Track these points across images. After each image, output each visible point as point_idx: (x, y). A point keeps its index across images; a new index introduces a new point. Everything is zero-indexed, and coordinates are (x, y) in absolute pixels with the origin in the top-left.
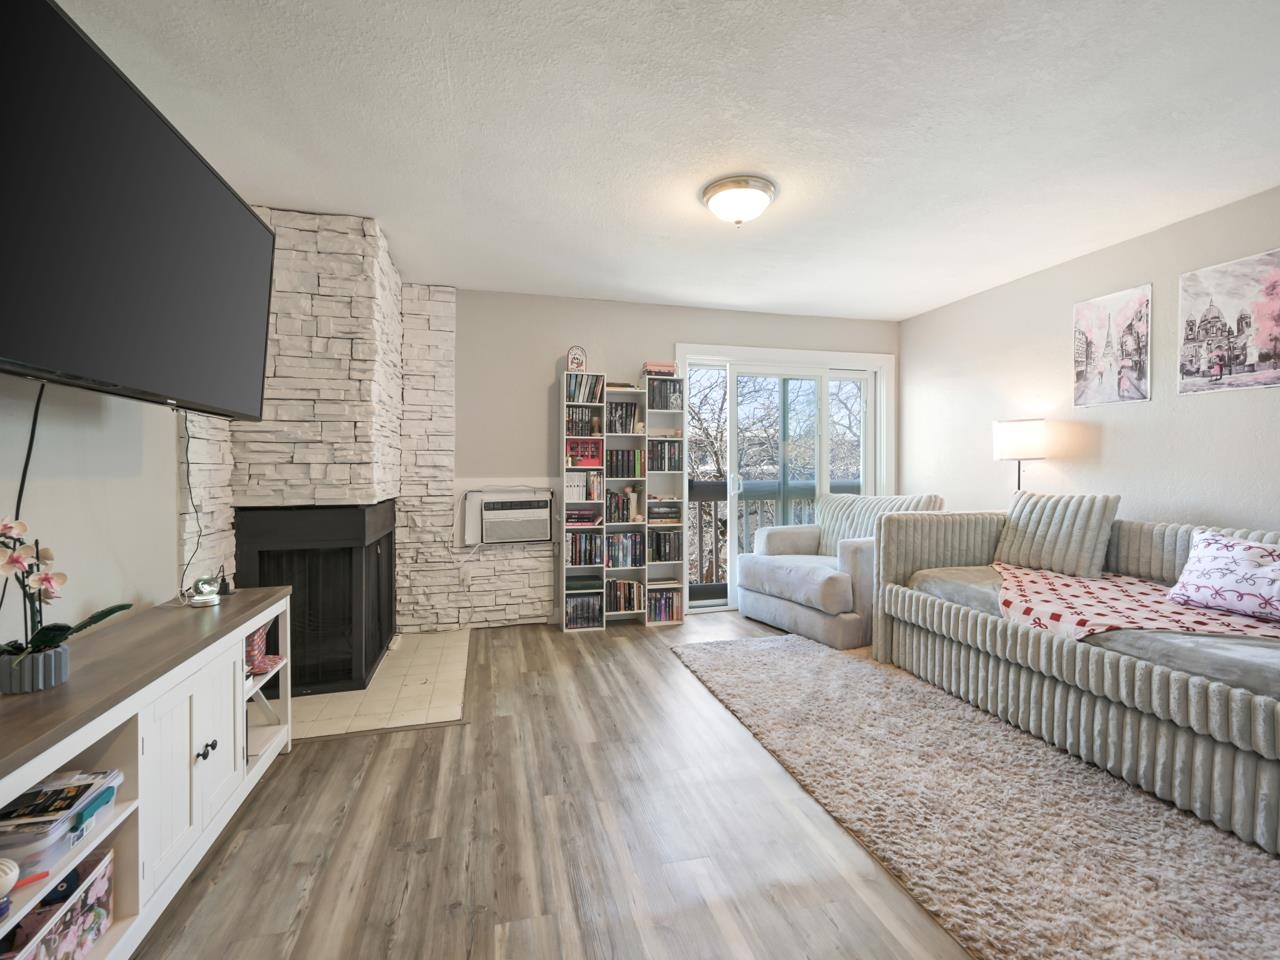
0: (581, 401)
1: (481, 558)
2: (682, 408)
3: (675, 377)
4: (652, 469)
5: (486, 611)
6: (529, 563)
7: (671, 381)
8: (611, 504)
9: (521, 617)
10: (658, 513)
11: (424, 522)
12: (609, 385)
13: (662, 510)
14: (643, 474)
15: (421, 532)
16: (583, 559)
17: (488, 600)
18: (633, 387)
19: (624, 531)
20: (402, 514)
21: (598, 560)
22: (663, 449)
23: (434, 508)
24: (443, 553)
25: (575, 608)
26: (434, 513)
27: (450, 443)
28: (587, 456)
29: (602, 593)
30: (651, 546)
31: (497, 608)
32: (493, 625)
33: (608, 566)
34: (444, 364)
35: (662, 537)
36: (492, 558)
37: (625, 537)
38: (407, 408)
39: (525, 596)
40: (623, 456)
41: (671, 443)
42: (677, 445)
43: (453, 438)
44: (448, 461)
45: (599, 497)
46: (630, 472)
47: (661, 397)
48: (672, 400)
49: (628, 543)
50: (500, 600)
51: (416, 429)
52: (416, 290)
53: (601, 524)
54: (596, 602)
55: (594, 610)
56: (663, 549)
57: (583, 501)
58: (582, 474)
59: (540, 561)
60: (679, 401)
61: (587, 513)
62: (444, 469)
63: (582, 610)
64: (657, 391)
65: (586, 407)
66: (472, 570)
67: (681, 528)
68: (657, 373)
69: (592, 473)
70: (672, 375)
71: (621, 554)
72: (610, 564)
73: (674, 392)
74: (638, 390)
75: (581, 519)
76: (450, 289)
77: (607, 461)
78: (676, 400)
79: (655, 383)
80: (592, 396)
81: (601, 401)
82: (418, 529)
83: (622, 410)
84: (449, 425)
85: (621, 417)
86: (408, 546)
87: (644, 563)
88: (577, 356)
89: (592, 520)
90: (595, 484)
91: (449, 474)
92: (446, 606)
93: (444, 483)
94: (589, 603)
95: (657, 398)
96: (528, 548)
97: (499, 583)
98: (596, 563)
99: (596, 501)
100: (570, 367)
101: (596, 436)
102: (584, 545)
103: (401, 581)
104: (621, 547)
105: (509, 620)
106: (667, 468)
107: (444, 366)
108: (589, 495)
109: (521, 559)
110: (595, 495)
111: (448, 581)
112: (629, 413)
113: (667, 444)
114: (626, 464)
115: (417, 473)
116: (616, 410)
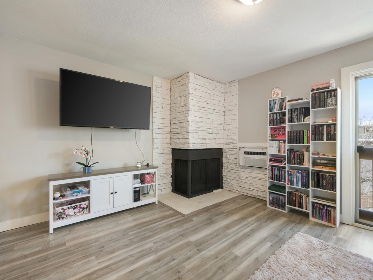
0: (276, 110)
1: (245, 171)
2: (336, 105)
3: (330, 88)
4: (314, 139)
5: (246, 190)
6: (261, 176)
7: (328, 92)
8: (290, 156)
9: (257, 196)
10: (320, 163)
11: (229, 156)
12: (289, 101)
13: (322, 161)
14: (308, 142)
15: (229, 159)
16: (276, 178)
17: (247, 186)
18: (302, 99)
19: (298, 169)
20: (224, 153)
21: (283, 180)
22: (323, 129)
23: (232, 152)
24: (234, 167)
25: (273, 198)
26: (232, 154)
27: (236, 131)
28: (280, 134)
29: (285, 196)
30: (313, 179)
31: (249, 190)
32: (249, 195)
33: (288, 184)
34: (234, 106)
35: (321, 176)
36: (248, 171)
37: (298, 172)
38: (225, 121)
39: (259, 188)
40: (297, 134)
41: (329, 126)
42: (332, 126)
43: (237, 130)
44: (236, 137)
45: (284, 152)
46: (301, 141)
47: (320, 101)
48: (329, 102)
49: (300, 175)
50: (251, 187)
51: (227, 127)
52: (228, 84)
53: (285, 164)
54: (283, 199)
55: (282, 201)
56: (321, 183)
57: (278, 154)
58: (276, 142)
59: (265, 176)
60: (334, 101)
61: (279, 159)
62: (234, 140)
63: (277, 200)
64: (317, 99)
65: (278, 113)
66: (242, 174)
67: (335, 173)
68: (317, 89)
69: (281, 141)
70: (328, 88)
71: (295, 180)
72: (289, 183)
73: (331, 97)
74: (306, 100)
75: (276, 161)
76: (236, 81)
77: (288, 136)
78: (331, 101)
79: (316, 95)
80: (281, 107)
81: (285, 109)
82: (228, 158)
83: (297, 111)
84: (236, 125)
85: (297, 115)
86: (226, 163)
87: (309, 187)
88: (276, 92)
89: (281, 162)
90: (282, 146)
91: (236, 141)
92: (235, 184)
93: (234, 144)
94: (280, 198)
95: (318, 102)
96: (261, 170)
97: (251, 181)
98: (282, 181)
99: (282, 154)
100: (272, 97)
101: (283, 125)
102: (276, 172)
103: (224, 174)
104: (295, 177)
105: (254, 195)
106: (325, 139)
107: (234, 107)
108: (279, 151)
109: (258, 174)
110: (282, 151)
111: (236, 176)
112: (301, 113)
113: (325, 126)
114: (298, 137)
115: (228, 141)
116: (295, 112)
